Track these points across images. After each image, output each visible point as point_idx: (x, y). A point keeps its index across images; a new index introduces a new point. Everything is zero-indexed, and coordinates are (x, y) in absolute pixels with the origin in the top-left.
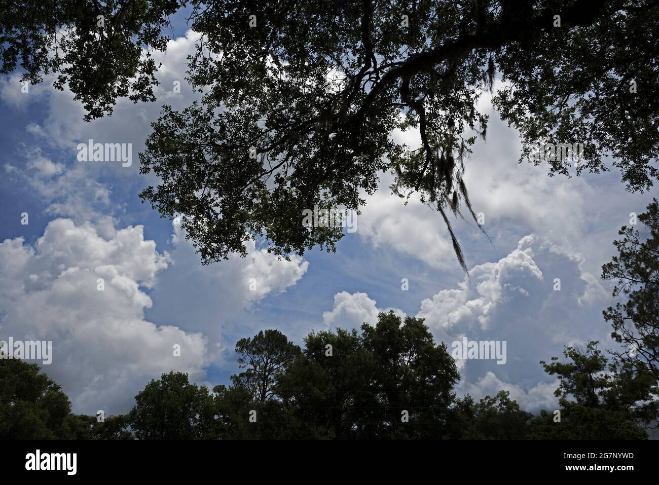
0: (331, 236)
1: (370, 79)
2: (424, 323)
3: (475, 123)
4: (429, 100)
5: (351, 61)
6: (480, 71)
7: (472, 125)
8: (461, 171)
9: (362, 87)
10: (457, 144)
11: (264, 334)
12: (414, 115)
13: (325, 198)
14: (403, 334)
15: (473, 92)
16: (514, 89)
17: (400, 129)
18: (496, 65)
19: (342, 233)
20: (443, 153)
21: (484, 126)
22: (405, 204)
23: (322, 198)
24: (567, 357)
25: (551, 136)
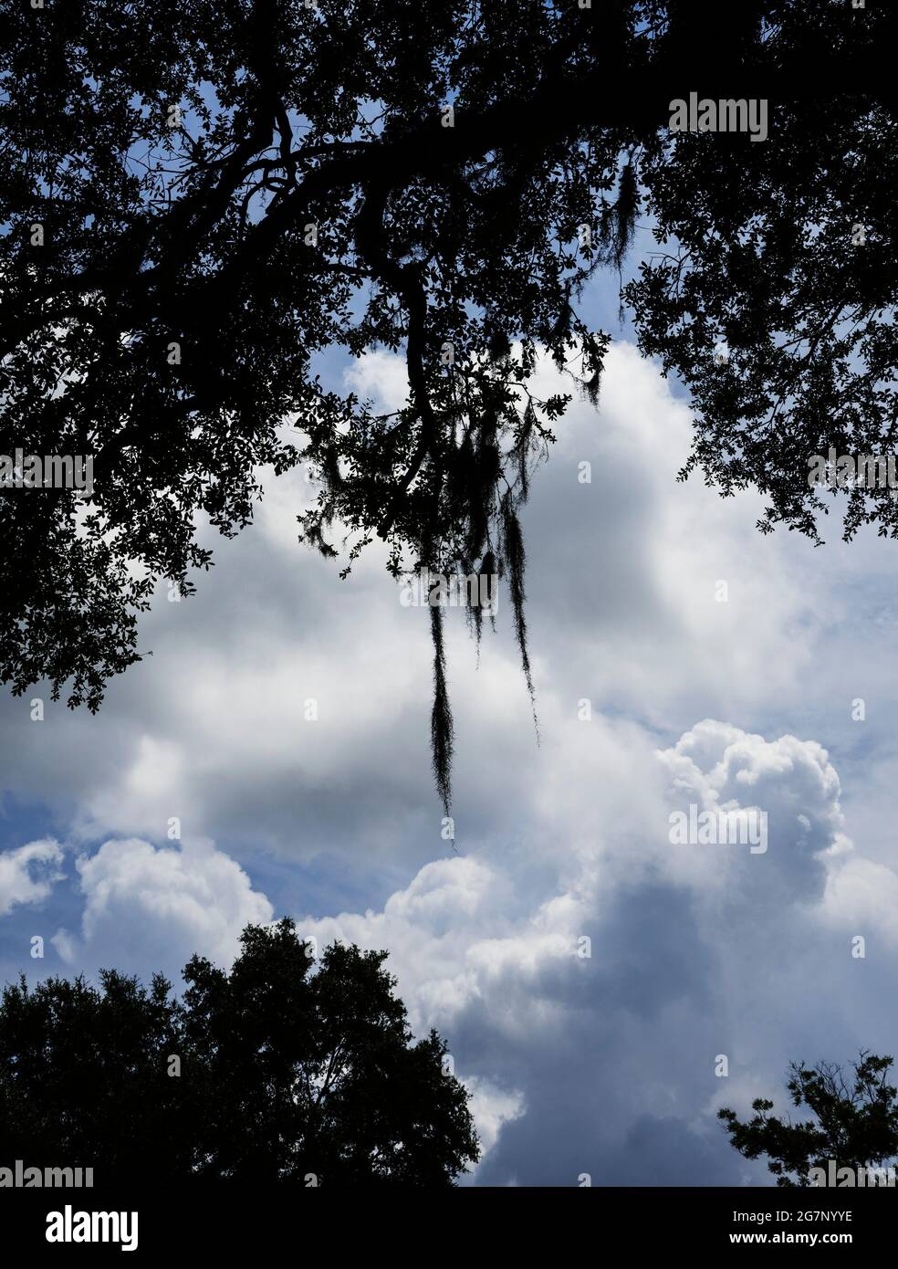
1: (266, 183)
2: (384, 966)
3: (569, 353)
4: (442, 270)
5: (214, 122)
6: (598, 202)
7: (559, 357)
8: (516, 492)
9: (240, 203)
10: (513, 411)
12: (392, 310)
13: (92, 533)
14: (315, 1000)
15: (570, 263)
16: (689, 267)
17: (347, 348)
18: (644, 191)
19: (136, 651)
20: (468, 433)
21: (596, 365)
22: (343, 575)
23: (82, 533)
25: (780, 417)
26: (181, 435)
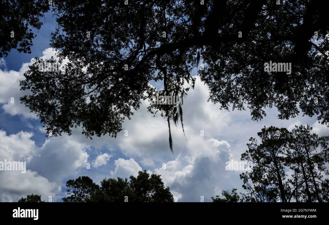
0: (115, 130)
1: (142, 54)
3: (189, 81)
4: (169, 68)
5: (134, 45)
6: (194, 57)
8: (181, 103)
9: (138, 58)
10: (181, 90)
11: (81, 178)
12: (161, 74)
13: (115, 110)
14: (150, 182)
15: (190, 67)
16: (208, 67)
17: (154, 80)
18: (201, 55)
19: (122, 128)
20: (173, 94)
21: (194, 83)
22: (154, 116)
23: (113, 110)
24: (223, 195)
25: (223, 91)
26: (129, 94)
